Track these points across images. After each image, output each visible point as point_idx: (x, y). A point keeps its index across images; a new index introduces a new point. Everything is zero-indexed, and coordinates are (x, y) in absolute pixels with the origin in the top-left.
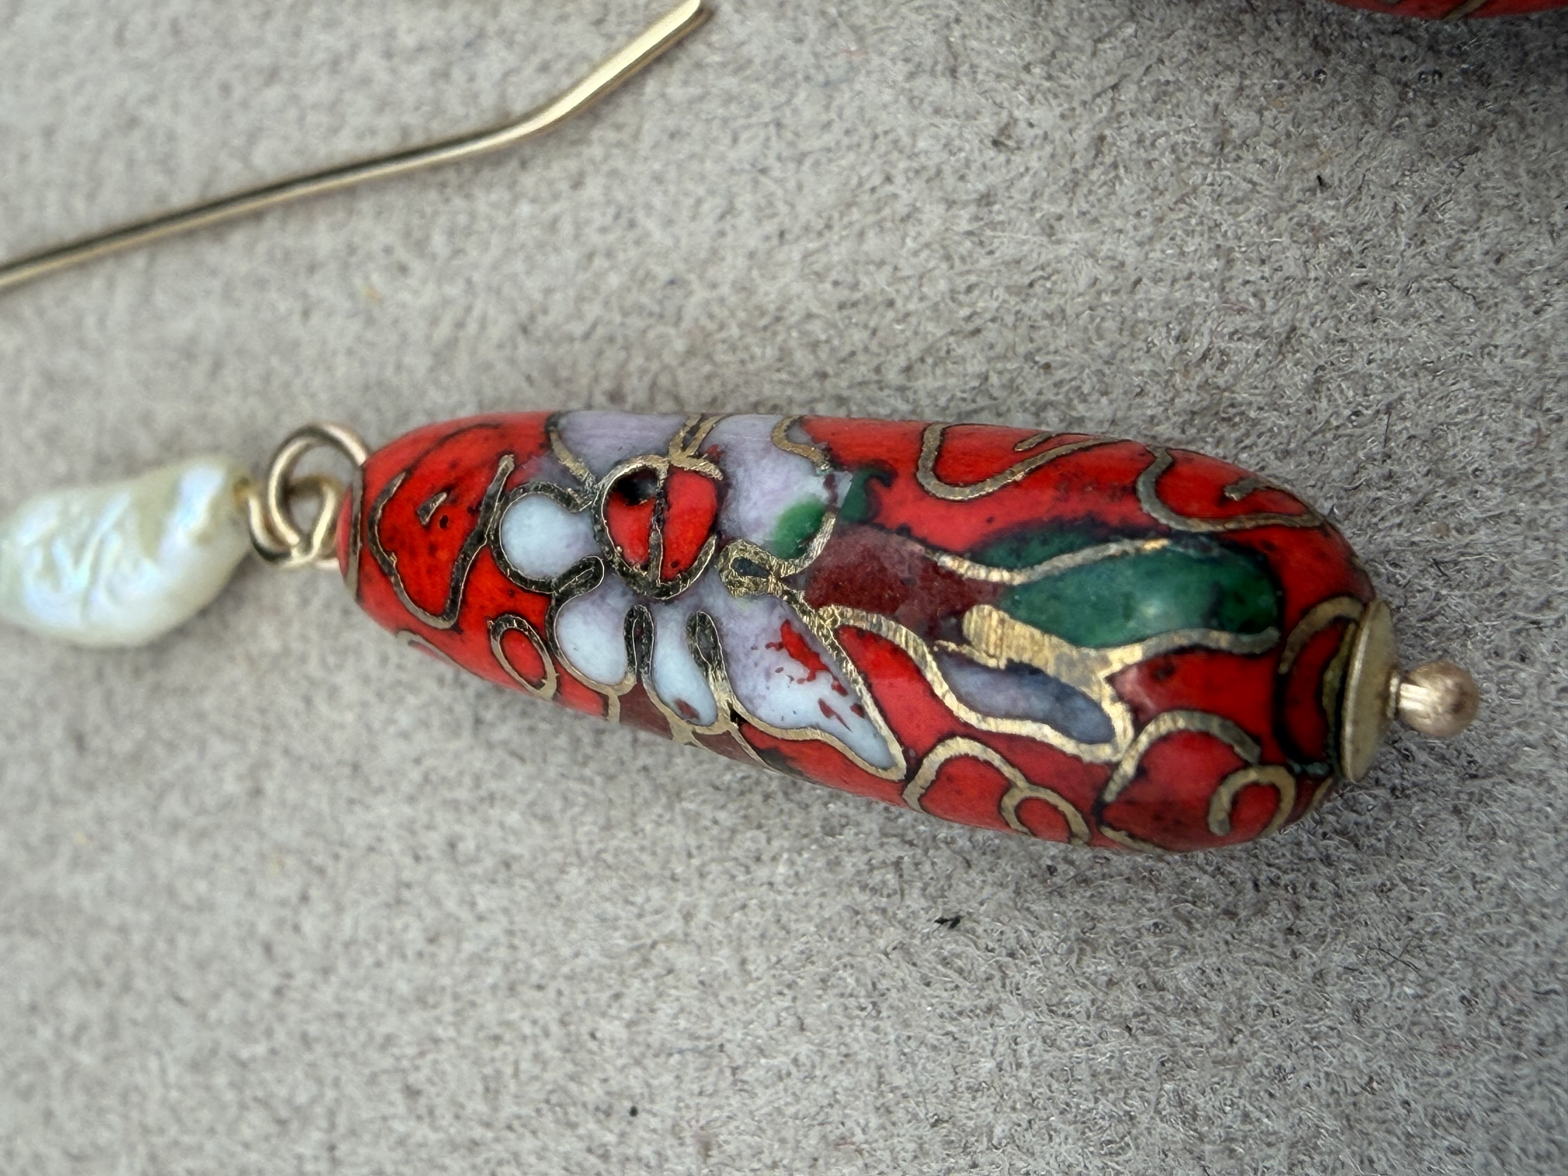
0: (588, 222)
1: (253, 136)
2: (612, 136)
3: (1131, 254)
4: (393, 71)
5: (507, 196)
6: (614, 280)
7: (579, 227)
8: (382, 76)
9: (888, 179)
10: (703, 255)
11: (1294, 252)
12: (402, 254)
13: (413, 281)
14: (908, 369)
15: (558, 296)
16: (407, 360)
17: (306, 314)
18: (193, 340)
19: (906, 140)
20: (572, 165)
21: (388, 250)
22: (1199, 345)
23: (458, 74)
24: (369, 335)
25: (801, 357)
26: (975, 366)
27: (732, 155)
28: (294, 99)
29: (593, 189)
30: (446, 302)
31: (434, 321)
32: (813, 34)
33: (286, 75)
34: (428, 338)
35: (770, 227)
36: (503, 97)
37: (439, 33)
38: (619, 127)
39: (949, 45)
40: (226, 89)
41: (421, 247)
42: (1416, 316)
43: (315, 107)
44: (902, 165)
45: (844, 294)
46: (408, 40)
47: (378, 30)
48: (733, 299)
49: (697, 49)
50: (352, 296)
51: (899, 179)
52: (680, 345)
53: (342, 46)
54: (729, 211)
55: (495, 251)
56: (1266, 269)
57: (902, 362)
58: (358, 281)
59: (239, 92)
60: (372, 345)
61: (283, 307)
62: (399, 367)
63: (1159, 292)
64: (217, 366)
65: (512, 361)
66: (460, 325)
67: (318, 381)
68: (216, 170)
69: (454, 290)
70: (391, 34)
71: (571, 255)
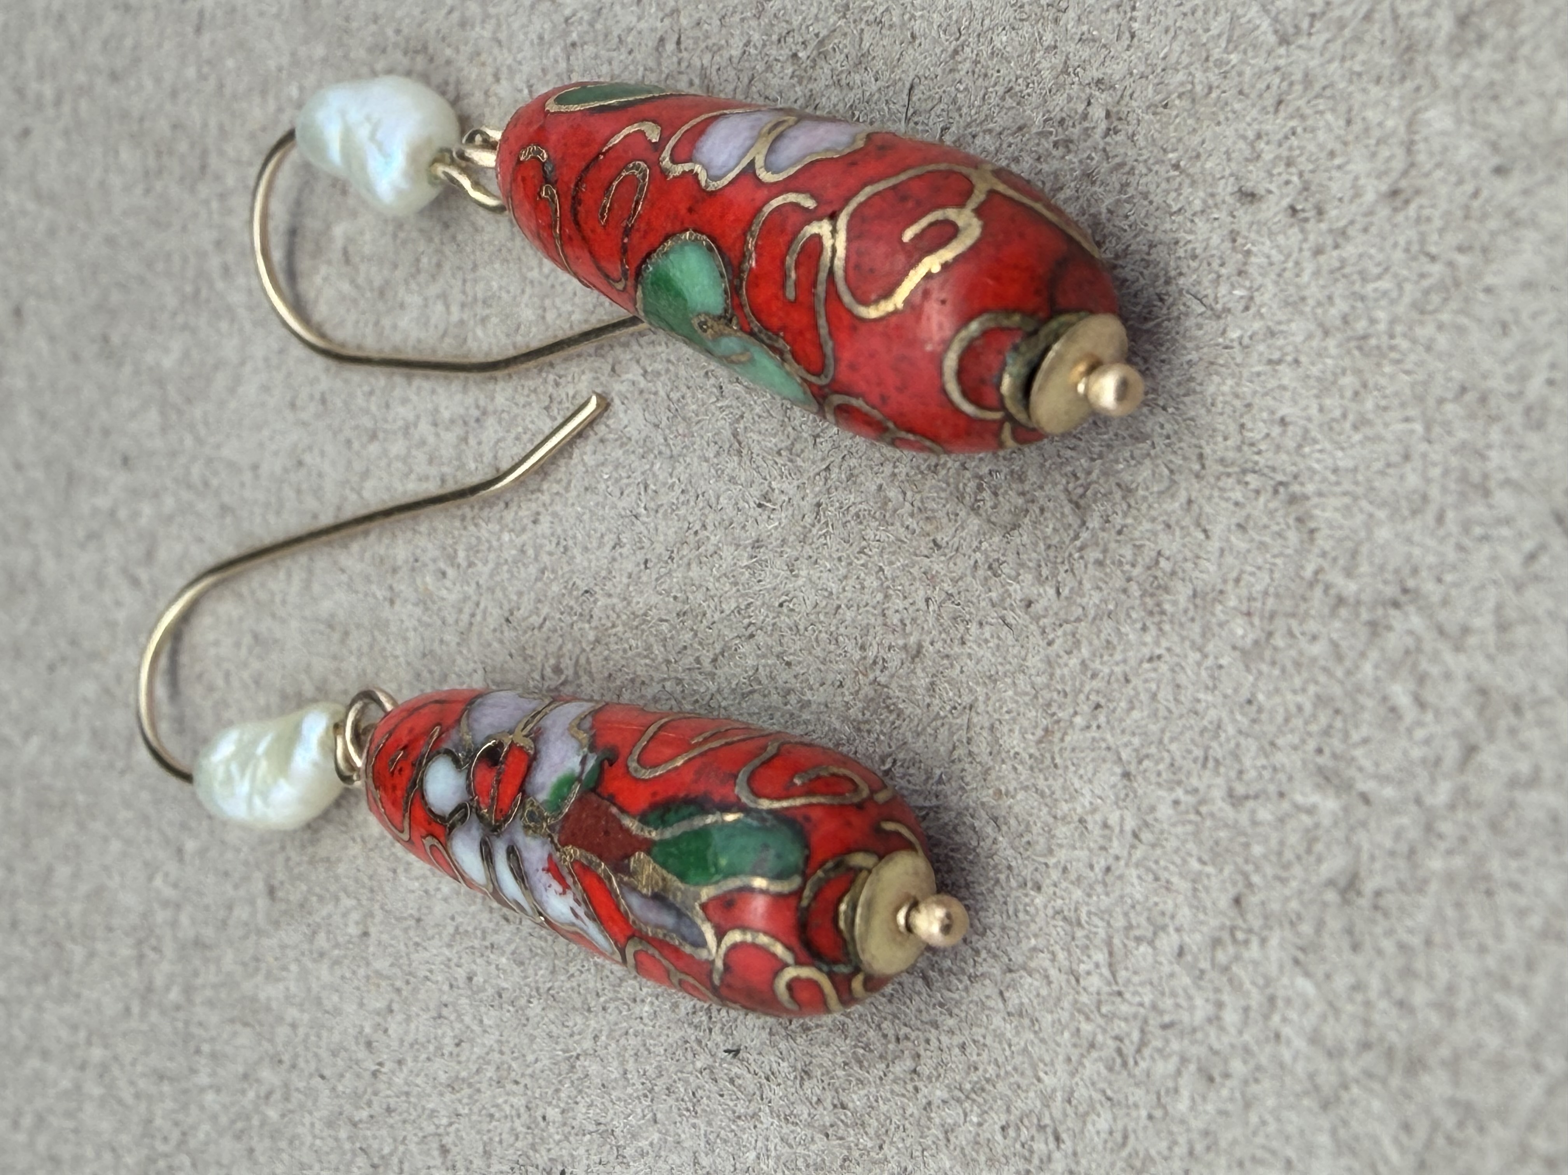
0: (541, 546)
1: (365, 475)
2: (556, 488)
3: (834, 587)
4: (437, 435)
5: (497, 528)
6: (555, 588)
7: (538, 549)
8: (431, 440)
9: (704, 526)
10: (603, 573)
11: (921, 593)
12: (442, 565)
13: (448, 583)
14: (714, 660)
15: (525, 598)
16: (447, 637)
17: (392, 602)
18: (332, 616)
19: (713, 500)
20: (534, 506)
21: (434, 561)
22: (871, 654)
23: (472, 441)
24: (425, 618)
25: (657, 649)
26: (751, 662)
27: (621, 504)
28: (385, 452)
29: (544, 526)
30: (466, 598)
31: (460, 611)
32: (665, 421)
33: (381, 435)
34: (457, 622)
35: (640, 556)
36: (495, 457)
37: (462, 411)
38: (559, 482)
39: (735, 435)
40: (349, 442)
41: (452, 559)
42: (986, 641)
43: (397, 457)
44: (711, 516)
45: (679, 607)
46: (446, 415)
47: (430, 406)
48: (620, 606)
49: (601, 429)
50: (416, 590)
51: (710, 527)
52: (591, 636)
53: (411, 417)
54: (618, 544)
55: (491, 565)
56: (907, 603)
57: (711, 655)
58: (419, 581)
59: (356, 445)
60: (428, 625)
61: (380, 594)
62: (442, 641)
63: (849, 615)
64: (346, 634)
65: (501, 642)
66: (473, 615)
67: (399, 650)
68: (344, 499)
69: (471, 590)
70: (436, 410)
71: (533, 570)
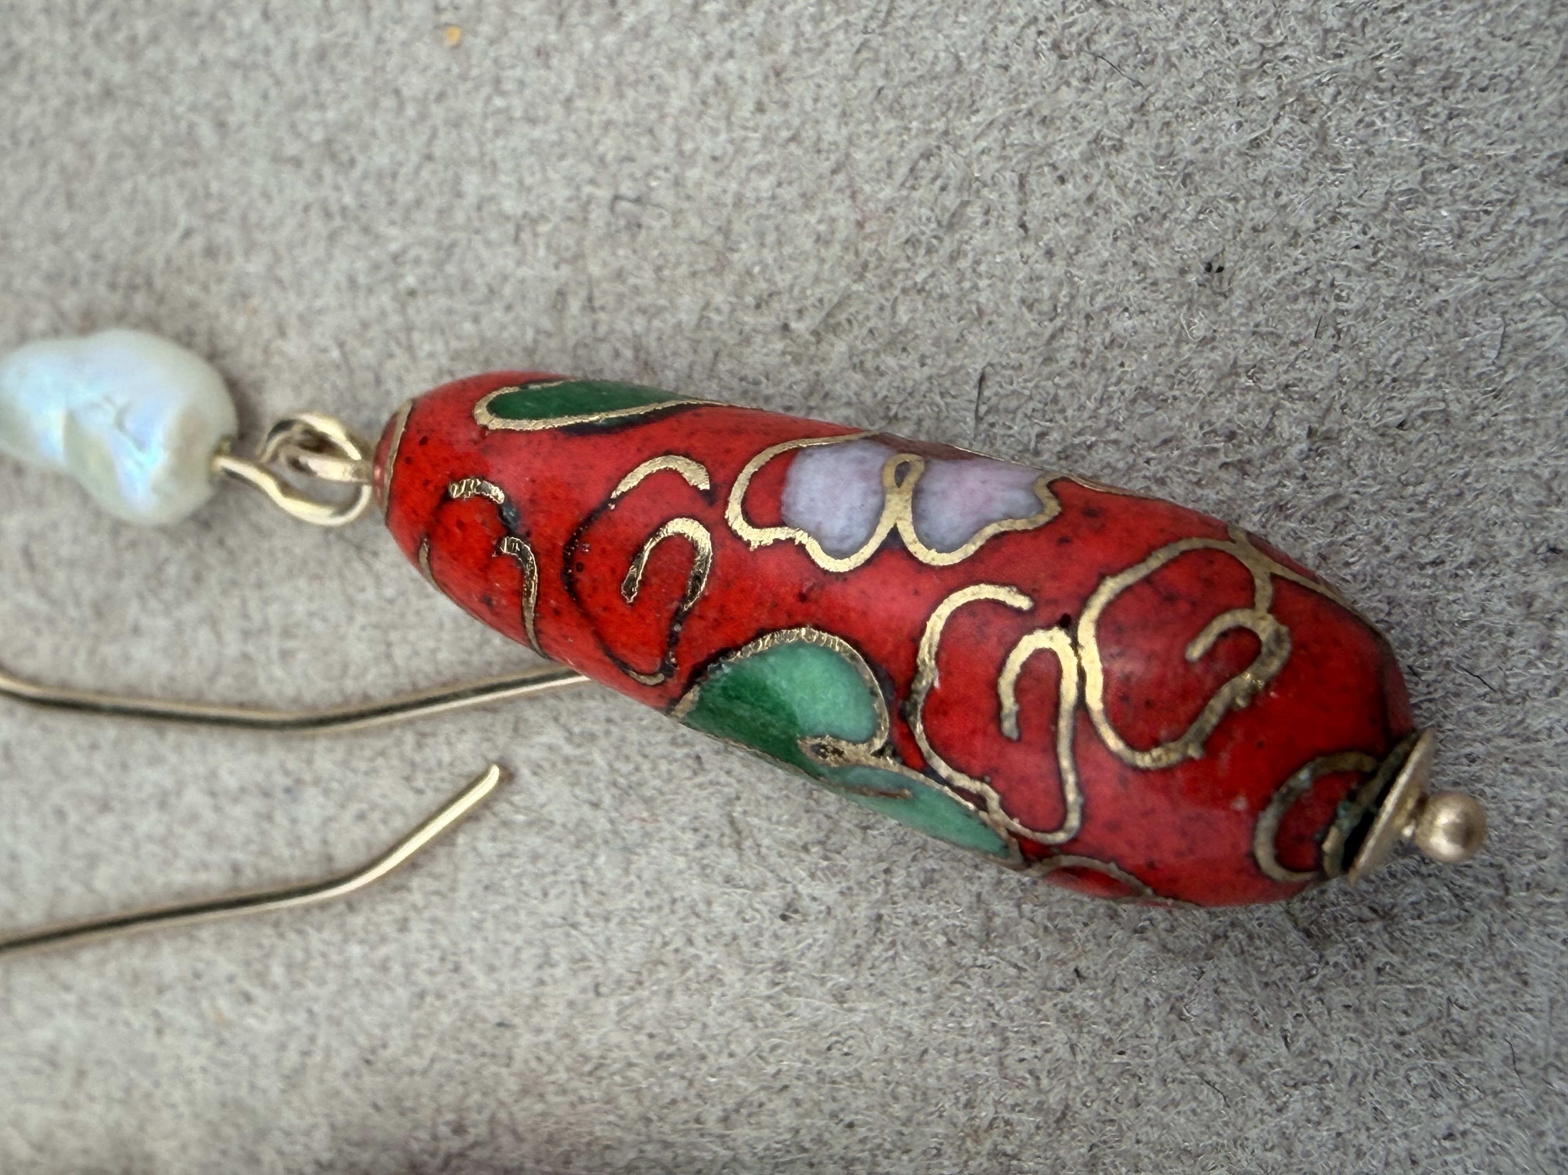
0: (415, 964)
1: (93, 860)
2: (432, 885)
3: (917, 1027)
4: (217, 809)
5: (338, 937)
6: (446, 1019)
7: (409, 967)
8: (209, 818)
9: (690, 942)
10: (526, 1001)
11: (1061, 1036)
12: (246, 985)
13: (258, 1009)
14: (725, 1120)
15: (395, 1032)
16: (262, 1082)
17: (160, 1032)
18: (54, 1048)
19: (701, 907)
20: (398, 910)
21: (231, 979)
22: (986, 1113)
23: (280, 818)
24: (221, 1055)
25: (624, 1099)
26: (787, 1119)
27: (544, 909)
28: (127, 828)
29: (417, 935)
30: (292, 1030)
31: (283, 1047)
32: (607, 801)
33: (117, 805)
34: (277, 1062)
35: (585, 979)
36: (325, 842)
37: (259, 777)
38: (437, 877)
39: (732, 822)
40: (60, 814)
41: (262, 978)
42: (1175, 1103)
43: (150, 838)
44: (701, 930)
45: (660, 1046)
46: (231, 782)
47: (201, 770)
48: (559, 1045)
49: (503, 808)
50: (201, 1016)
51: (700, 941)
52: (513, 1084)
53: (169, 783)
54: (546, 961)
55: (332, 987)
56: (1039, 1049)
57: (718, 1112)
58: (205, 1004)
59: (73, 818)
60: (225, 1065)
61: (137, 1022)
62: (253, 1087)
63: (945, 1063)
64: (81, 1073)
65: (358, 1090)
66: (306, 1054)
67: (178, 1095)
68: (60, 891)
69: (299, 1019)
70: (213, 775)
71: (403, 994)
